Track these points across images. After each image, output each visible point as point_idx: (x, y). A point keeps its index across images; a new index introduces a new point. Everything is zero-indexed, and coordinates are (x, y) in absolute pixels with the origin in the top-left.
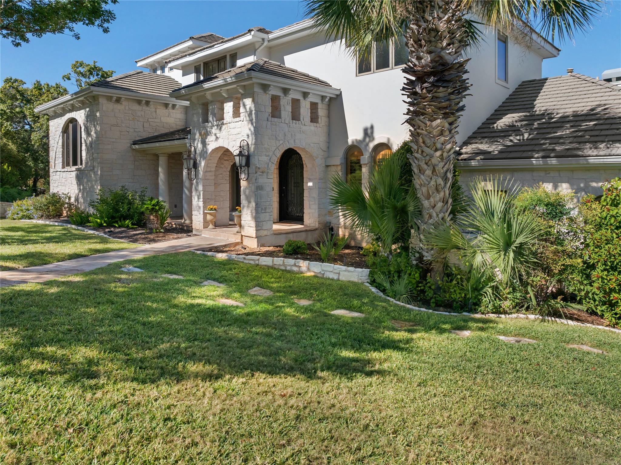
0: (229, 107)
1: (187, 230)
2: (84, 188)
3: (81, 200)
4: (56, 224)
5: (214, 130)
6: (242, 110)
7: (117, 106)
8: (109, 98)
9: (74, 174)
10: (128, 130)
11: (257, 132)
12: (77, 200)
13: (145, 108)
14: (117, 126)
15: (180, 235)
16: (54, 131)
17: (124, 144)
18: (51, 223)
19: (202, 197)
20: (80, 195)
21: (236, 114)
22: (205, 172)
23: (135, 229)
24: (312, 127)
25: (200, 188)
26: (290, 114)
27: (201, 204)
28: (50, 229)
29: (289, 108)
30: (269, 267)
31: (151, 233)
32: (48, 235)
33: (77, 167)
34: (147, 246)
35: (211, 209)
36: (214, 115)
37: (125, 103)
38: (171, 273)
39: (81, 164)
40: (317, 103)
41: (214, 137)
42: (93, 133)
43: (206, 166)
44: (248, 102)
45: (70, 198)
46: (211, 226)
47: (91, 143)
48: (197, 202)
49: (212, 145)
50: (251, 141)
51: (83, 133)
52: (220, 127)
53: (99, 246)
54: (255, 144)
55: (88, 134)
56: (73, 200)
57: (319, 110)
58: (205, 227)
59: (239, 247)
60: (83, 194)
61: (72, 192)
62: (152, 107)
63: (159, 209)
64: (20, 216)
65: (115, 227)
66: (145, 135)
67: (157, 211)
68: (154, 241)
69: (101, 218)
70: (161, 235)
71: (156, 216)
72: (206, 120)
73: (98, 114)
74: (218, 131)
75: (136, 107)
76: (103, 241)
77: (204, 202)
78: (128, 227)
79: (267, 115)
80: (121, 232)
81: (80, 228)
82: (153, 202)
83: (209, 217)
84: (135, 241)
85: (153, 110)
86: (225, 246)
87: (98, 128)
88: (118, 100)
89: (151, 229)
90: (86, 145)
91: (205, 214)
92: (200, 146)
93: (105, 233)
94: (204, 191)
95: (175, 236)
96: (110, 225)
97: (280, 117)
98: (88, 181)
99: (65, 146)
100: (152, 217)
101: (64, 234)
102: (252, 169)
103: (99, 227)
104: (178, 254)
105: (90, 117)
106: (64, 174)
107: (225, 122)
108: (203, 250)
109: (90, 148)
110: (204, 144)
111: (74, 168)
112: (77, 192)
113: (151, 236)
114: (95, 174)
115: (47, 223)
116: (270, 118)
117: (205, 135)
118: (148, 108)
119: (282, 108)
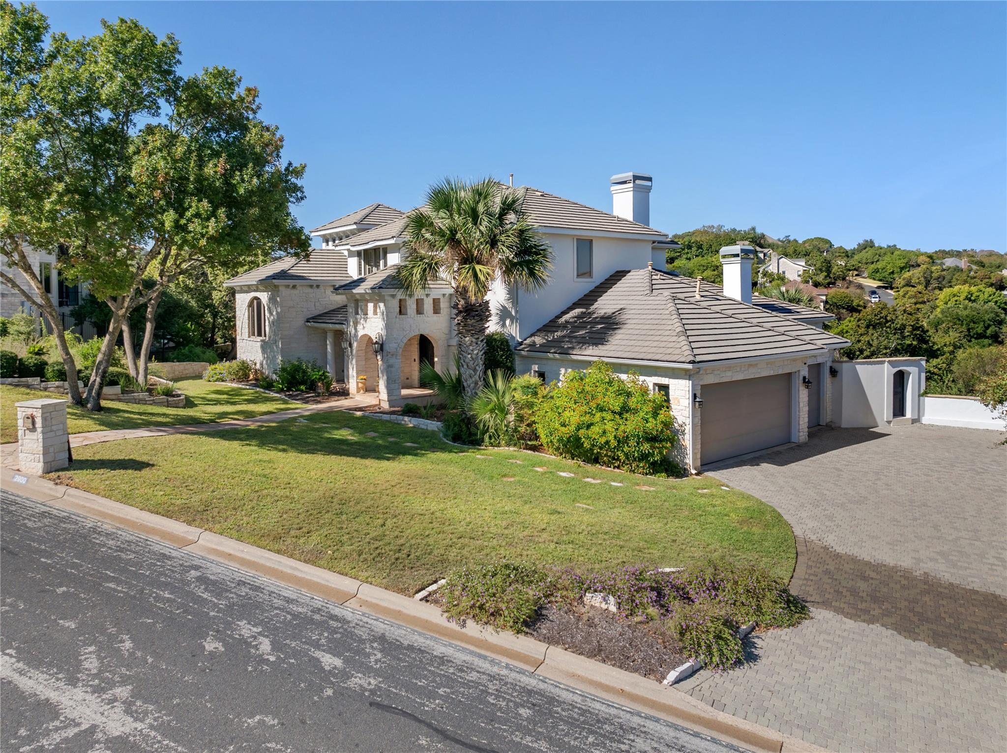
0: (371, 306)
1: (345, 393)
2: (267, 357)
3: (265, 366)
4: (248, 387)
5: (362, 321)
6: (378, 310)
7: (294, 292)
8: (287, 287)
9: (259, 344)
10: (303, 310)
11: (388, 327)
12: (262, 364)
13: (316, 290)
14: (293, 307)
15: (340, 398)
16: (240, 303)
17: (300, 321)
18: (243, 387)
19: (355, 369)
20: (264, 362)
21: (375, 313)
22: (357, 351)
23: (308, 393)
24: (436, 317)
25: (354, 362)
26: (415, 311)
27: (355, 374)
28: (245, 392)
29: (415, 306)
30: (387, 421)
31: (318, 396)
32: (246, 397)
33: (261, 338)
34: (314, 406)
35: (362, 379)
36: (362, 310)
37: (299, 288)
38: (324, 423)
39: (265, 336)
40: (439, 299)
41: (362, 327)
42: (274, 313)
43: (358, 346)
44: (382, 305)
45: (255, 364)
46: (362, 391)
47: (273, 322)
48: (352, 372)
49: (361, 333)
50: (384, 333)
51: (266, 312)
52: (366, 319)
53: (283, 406)
54: (386, 336)
55: (271, 313)
56: (258, 366)
57: (441, 304)
58: (358, 392)
59: (377, 408)
60: (267, 361)
61: (258, 359)
62: (322, 289)
63: (325, 378)
64: (215, 379)
65: (293, 391)
66: (317, 313)
67: (323, 380)
68: (320, 402)
69: (282, 384)
70: (326, 397)
71: (323, 384)
72: (357, 313)
73: (278, 299)
74: (364, 323)
75: (309, 290)
76: (285, 402)
77: (357, 373)
78: (302, 391)
79: (396, 314)
80: (297, 395)
81: (267, 391)
82: (320, 373)
83: (360, 385)
84: (307, 403)
85: (323, 291)
86: (367, 407)
87: (279, 310)
88: (294, 287)
89: (319, 393)
90: (269, 322)
91: (357, 383)
92: (353, 331)
93: (286, 396)
94: (357, 365)
95: (336, 398)
96: (289, 390)
97: (406, 314)
98: (270, 352)
99: (251, 318)
100: (319, 384)
101: (257, 397)
102: (385, 353)
103: (281, 391)
104: (332, 412)
105: (272, 299)
106: (251, 342)
107: (368, 316)
108: (350, 410)
109: (272, 324)
110: (356, 329)
111: (259, 339)
112: (262, 359)
113: (318, 399)
114: (277, 347)
115: (240, 386)
116: (398, 316)
117: (356, 323)
118: (318, 290)
119: (408, 307)
